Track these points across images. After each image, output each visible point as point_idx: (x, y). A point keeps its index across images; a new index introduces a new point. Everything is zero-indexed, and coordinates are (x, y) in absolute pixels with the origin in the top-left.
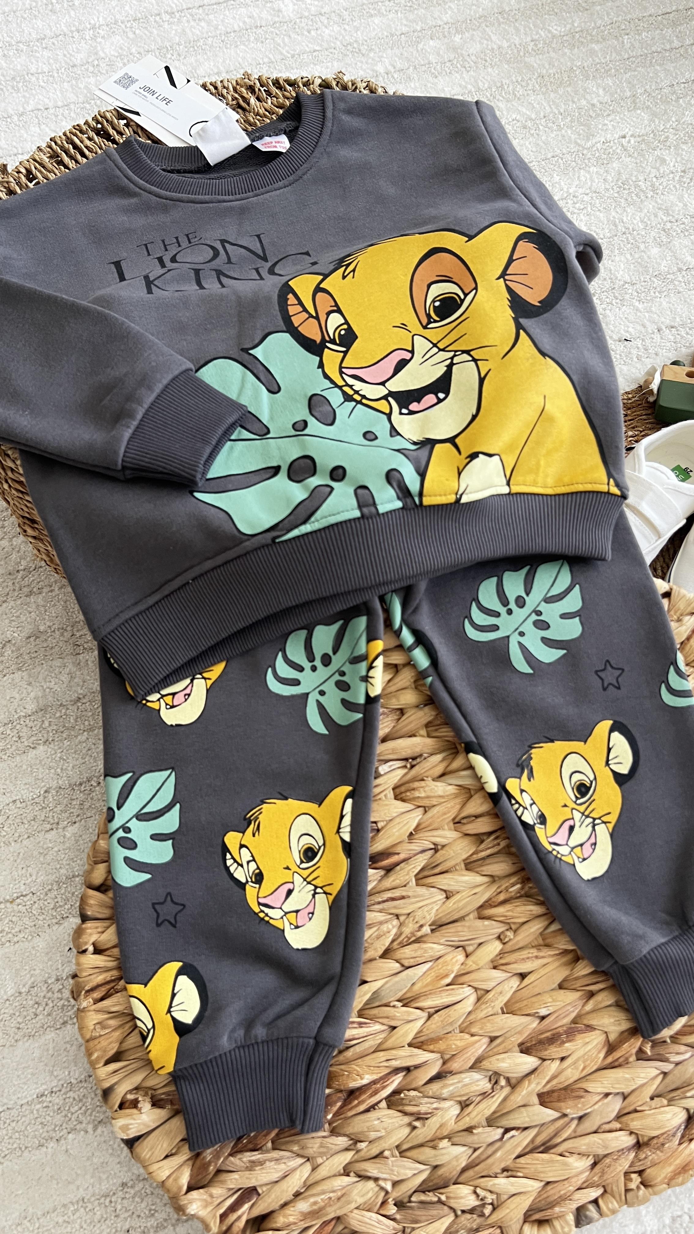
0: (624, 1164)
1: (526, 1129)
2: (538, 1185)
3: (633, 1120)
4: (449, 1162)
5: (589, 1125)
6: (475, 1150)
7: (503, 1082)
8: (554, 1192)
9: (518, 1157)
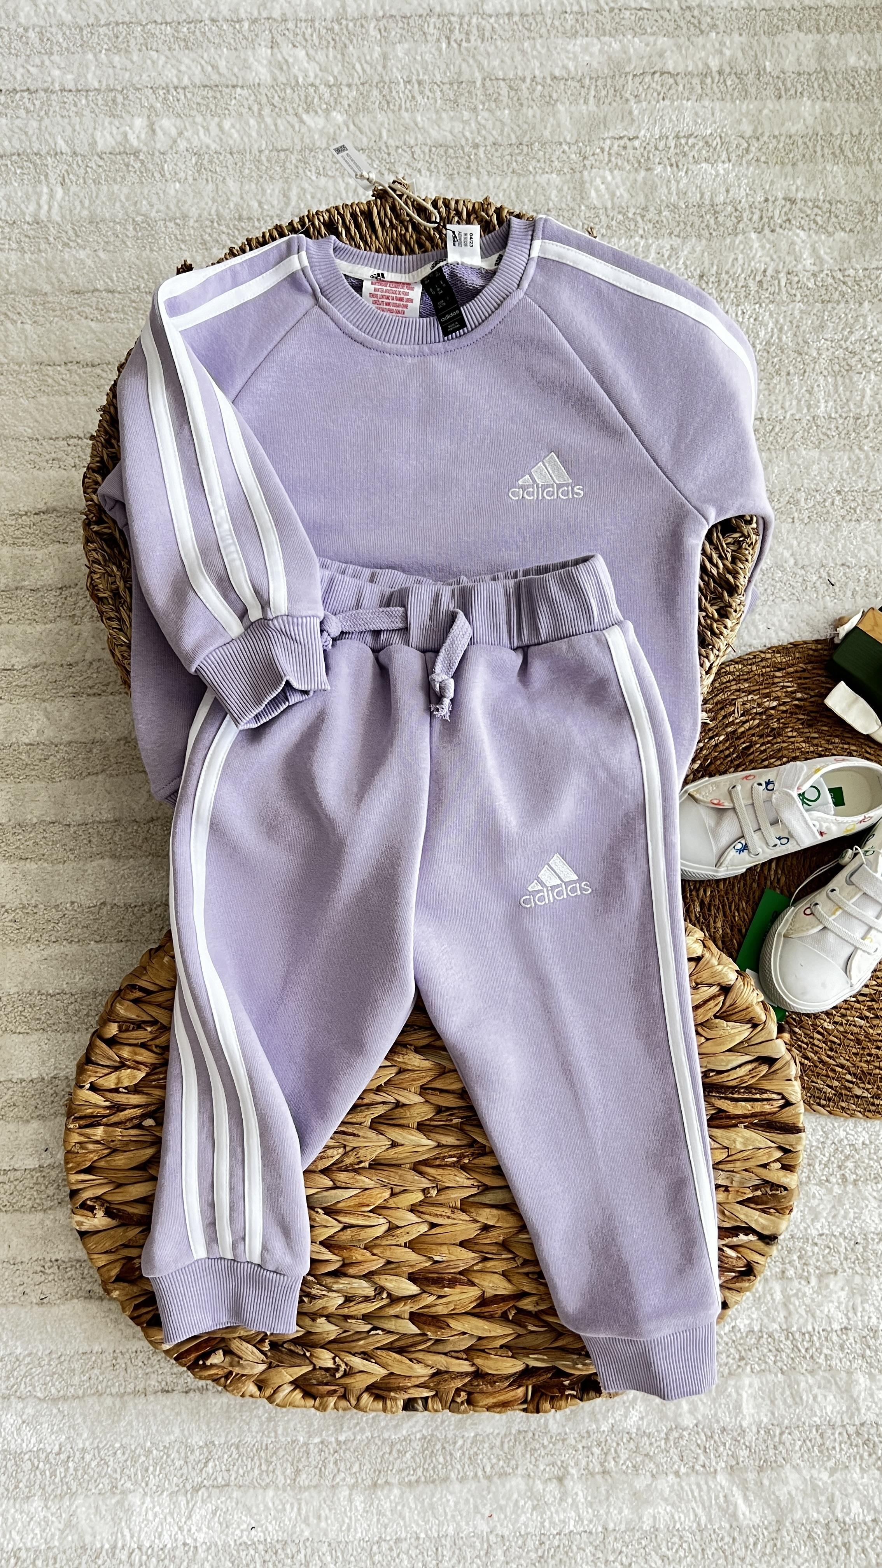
0: (459, 1384)
1: (389, 1332)
2: (384, 1372)
3: (478, 1357)
4: (321, 1333)
5: (440, 1348)
6: (345, 1331)
7: (385, 1295)
8: (394, 1382)
9: (377, 1348)
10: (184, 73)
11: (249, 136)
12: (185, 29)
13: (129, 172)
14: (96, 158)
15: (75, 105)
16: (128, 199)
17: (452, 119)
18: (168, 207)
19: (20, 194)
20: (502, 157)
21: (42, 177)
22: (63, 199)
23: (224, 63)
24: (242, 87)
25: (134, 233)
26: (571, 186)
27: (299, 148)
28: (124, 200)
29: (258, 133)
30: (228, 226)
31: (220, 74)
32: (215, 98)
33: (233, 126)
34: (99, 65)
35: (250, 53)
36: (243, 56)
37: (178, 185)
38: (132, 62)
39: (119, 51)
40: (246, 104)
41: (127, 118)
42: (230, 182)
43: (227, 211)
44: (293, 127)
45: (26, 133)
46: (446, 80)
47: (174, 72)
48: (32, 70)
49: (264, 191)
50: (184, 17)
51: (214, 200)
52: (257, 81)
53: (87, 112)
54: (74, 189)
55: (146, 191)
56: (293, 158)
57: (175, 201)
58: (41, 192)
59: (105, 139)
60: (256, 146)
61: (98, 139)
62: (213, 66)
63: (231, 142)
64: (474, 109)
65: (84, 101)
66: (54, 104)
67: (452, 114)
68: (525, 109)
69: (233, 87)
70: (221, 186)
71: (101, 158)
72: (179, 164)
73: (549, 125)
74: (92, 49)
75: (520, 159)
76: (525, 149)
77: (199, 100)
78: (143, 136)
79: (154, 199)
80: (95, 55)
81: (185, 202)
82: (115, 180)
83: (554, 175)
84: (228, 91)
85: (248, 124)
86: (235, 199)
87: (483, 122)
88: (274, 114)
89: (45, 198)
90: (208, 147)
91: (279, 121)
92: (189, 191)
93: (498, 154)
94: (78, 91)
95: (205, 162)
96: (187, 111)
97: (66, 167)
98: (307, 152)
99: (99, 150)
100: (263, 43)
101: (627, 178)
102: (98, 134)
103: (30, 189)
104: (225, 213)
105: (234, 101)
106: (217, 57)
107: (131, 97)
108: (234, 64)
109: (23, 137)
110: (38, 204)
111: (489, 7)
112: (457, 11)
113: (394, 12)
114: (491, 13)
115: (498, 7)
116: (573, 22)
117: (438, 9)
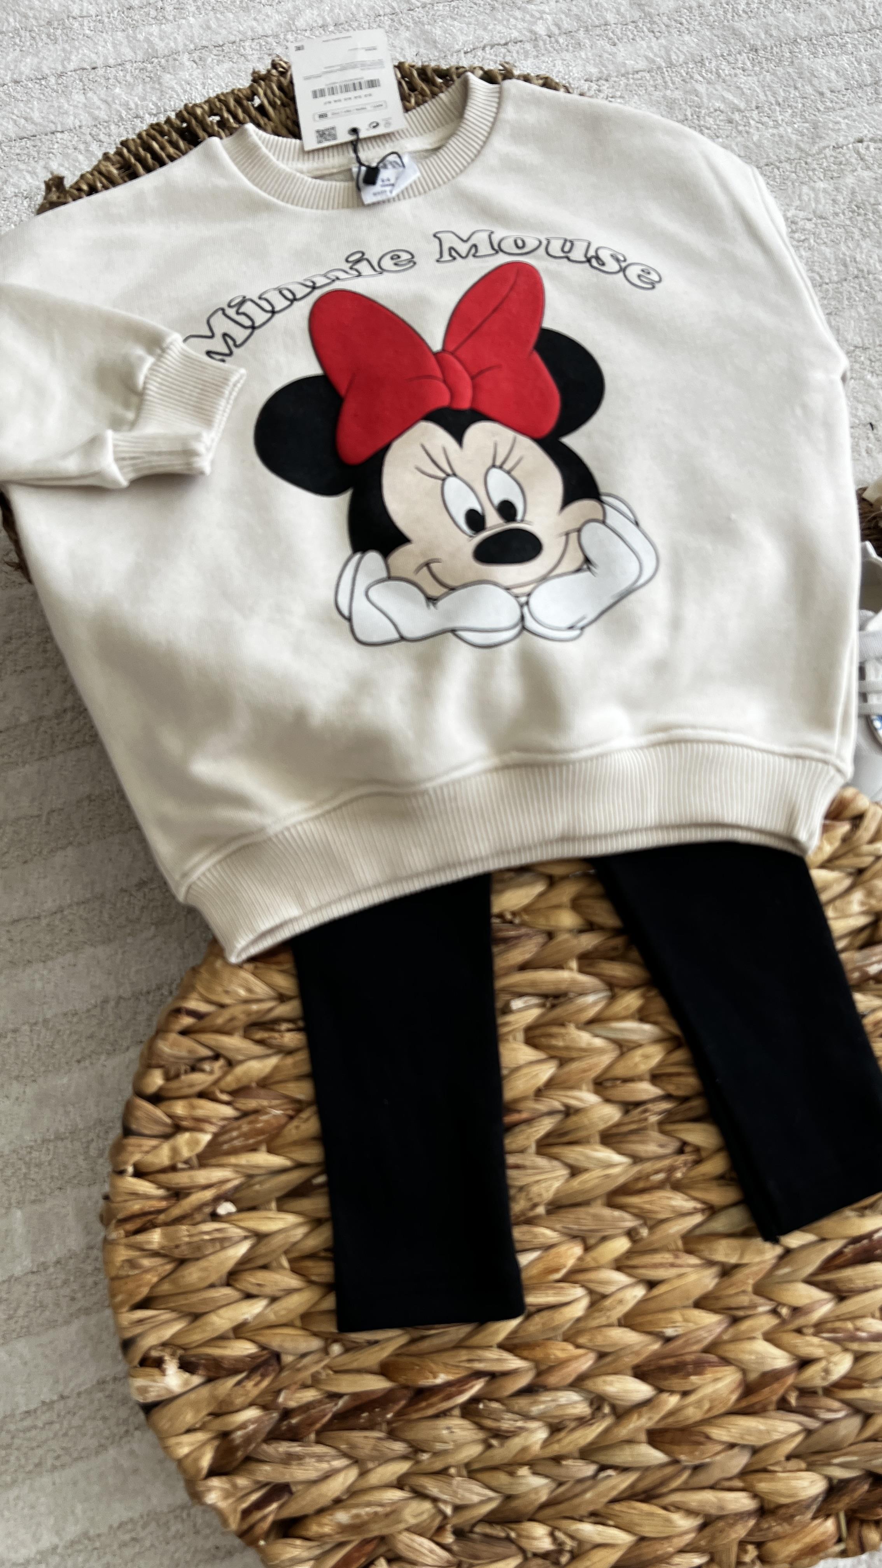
0: (741, 1531)
1: (627, 1469)
2: (630, 1538)
3: (759, 1481)
4: (526, 1495)
5: (703, 1478)
6: (560, 1484)
7: (607, 1409)
8: (649, 1550)
9: (613, 1501)
111: (301, 23)
112: (270, 32)
113: (204, 43)
114: (304, 27)
115: (311, 22)
116: (390, 22)
117: (250, 33)
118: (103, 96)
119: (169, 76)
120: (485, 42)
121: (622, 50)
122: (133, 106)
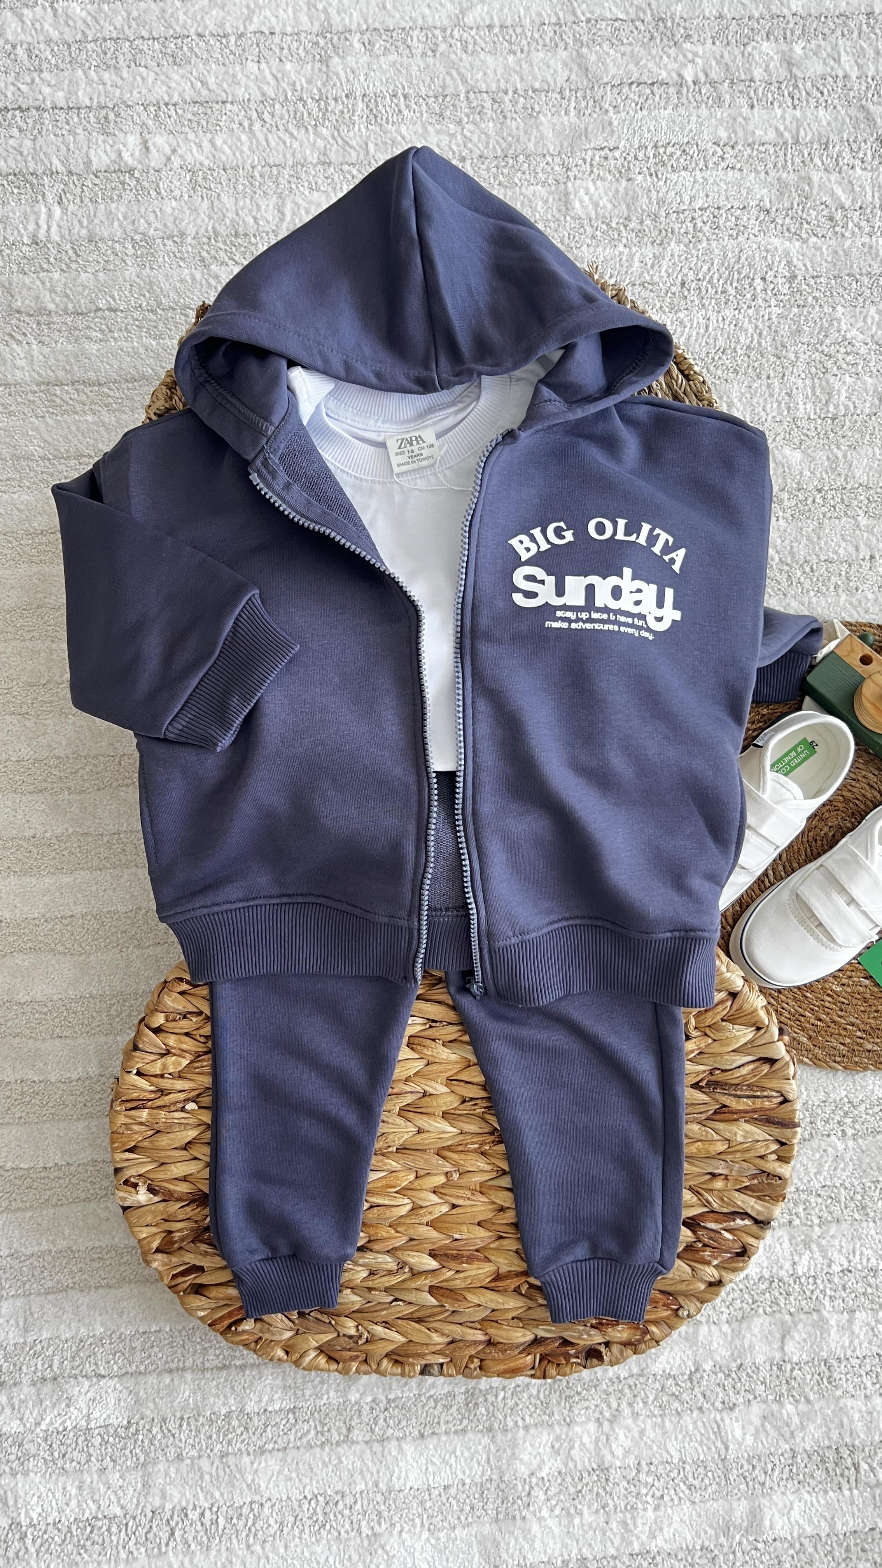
0: (472, 1351)
1: (410, 1303)
2: (403, 1340)
3: (491, 1327)
4: (346, 1304)
5: (457, 1319)
6: (369, 1302)
7: (407, 1270)
8: (412, 1349)
9: (398, 1318)
10: (175, 89)
11: (242, 152)
12: (172, 45)
13: (125, 190)
14: (92, 176)
15: (68, 123)
16: (125, 218)
17: (438, 132)
18: (165, 225)
19: (18, 214)
20: (488, 170)
21: (40, 197)
22: (62, 218)
23: (213, 79)
24: (232, 103)
25: (133, 251)
26: (556, 197)
27: (291, 163)
28: (121, 218)
29: (250, 149)
30: (225, 243)
31: (210, 90)
32: (206, 114)
33: (225, 142)
34: (90, 82)
35: (238, 68)
36: (231, 72)
37: (174, 203)
38: (122, 78)
39: (108, 67)
40: (236, 119)
41: (121, 136)
42: (225, 199)
43: (224, 227)
44: (284, 143)
45: (21, 154)
46: (431, 93)
47: (165, 88)
48: (24, 88)
49: (258, 206)
50: (171, 32)
51: (210, 218)
52: (247, 96)
53: (79, 130)
54: (71, 207)
55: (143, 210)
56: (286, 172)
57: (172, 219)
58: (40, 211)
59: (101, 158)
60: (249, 162)
61: (93, 158)
62: (202, 82)
63: (224, 158)
64: (459, 122)
65: (76, 119)
66: (47, 122)
67: (438, 127)
68: (508, 120)
69: (223, 102)
70: (216, 203)
71: (97, 177)
72: (174, 181)
73: (533, 138)
74: (82, 65)
75: (505, 171)
76: (511, 161)
77: (190, 116)
78: (137, 153)
79: (152, 218)
80: (85, 73)
81: (182, 220)
82: (111, 198)
83: (539, 187)
84: (218, 107)
85: (240, 140)
86: (230, 215)
87: (468, 134)
88: (265, 130)
89: (43, 217)
90: (201, 164)
91: (270, 137)
92: (185, 209)
93: (484, 167)
94: (70, 108)
95: (200, 179)
96: (178, 128)
97: (62, 186)
98: (299, 167)
99: (94, 168)
100: (250, 58)
101: (610, 188)
102: (92, 153)
103: (28, 210)
104: (222, 230)
105: (224, 117)
106: (206, 73)
107: (122, 114)
108: (223, 80)
109: (19, 157)
110: (37, 224)
111: (469, 20)
112: (439, 24)
113: (377, 25)
114: (471, 25)
115: (479, 19)
116: (552, 34)
117: (420, 22)
118: (274, 71)
119: (336, 60)
120: (633, 79)
121: (756, 115)
122: (299, 88)
